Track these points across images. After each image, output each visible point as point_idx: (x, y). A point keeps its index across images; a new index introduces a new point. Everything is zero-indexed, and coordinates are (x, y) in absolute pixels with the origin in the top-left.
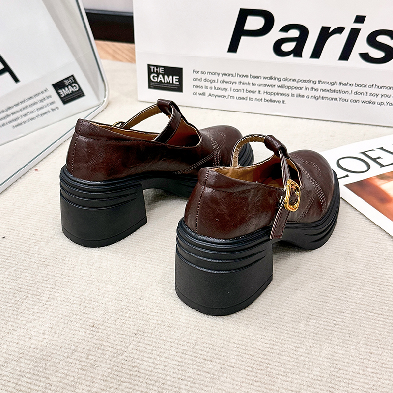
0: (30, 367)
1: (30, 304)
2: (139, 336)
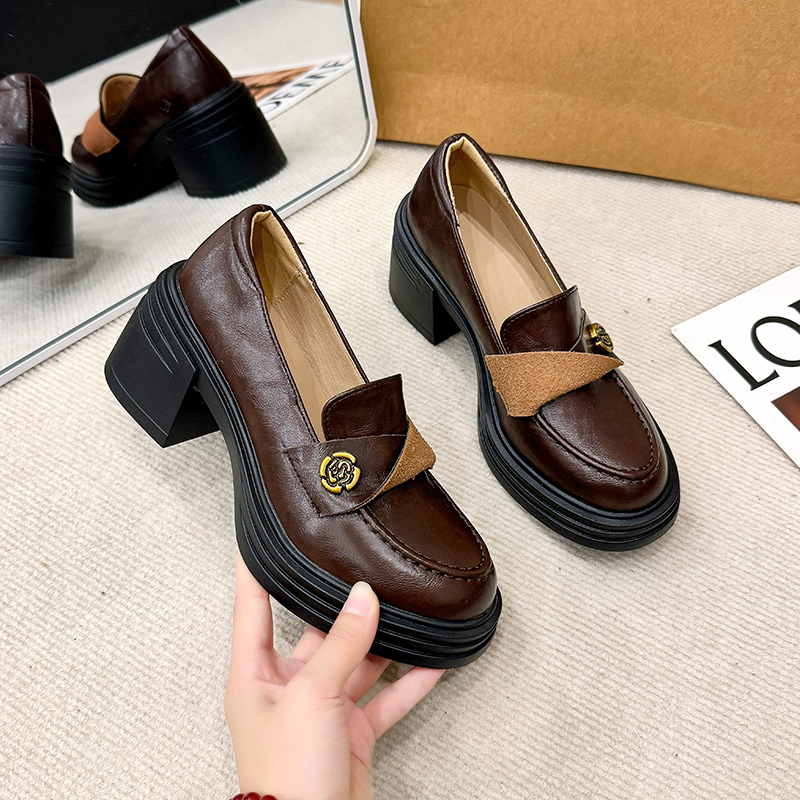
2: (108, 601)
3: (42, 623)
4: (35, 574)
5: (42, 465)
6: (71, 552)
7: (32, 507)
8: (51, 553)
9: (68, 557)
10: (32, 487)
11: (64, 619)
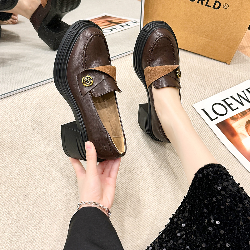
0: (18, 136)
1: (27, 111)
3: (44, 142)
4: (43, 131)
5: (46, 107)
6: (52, 128)
7: (43, 116)
8: (47, 127)
9: (51, 129)
10: (44, 112)
11: (49, 142)
